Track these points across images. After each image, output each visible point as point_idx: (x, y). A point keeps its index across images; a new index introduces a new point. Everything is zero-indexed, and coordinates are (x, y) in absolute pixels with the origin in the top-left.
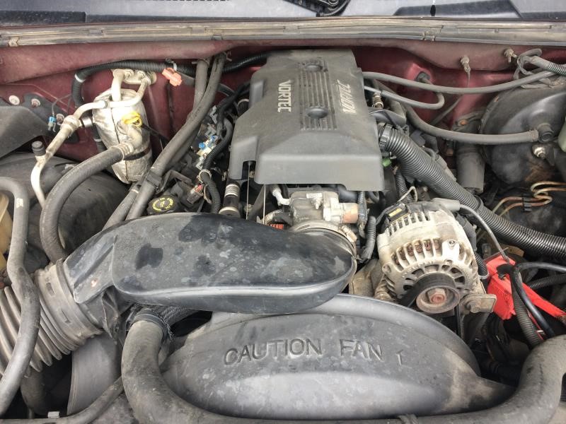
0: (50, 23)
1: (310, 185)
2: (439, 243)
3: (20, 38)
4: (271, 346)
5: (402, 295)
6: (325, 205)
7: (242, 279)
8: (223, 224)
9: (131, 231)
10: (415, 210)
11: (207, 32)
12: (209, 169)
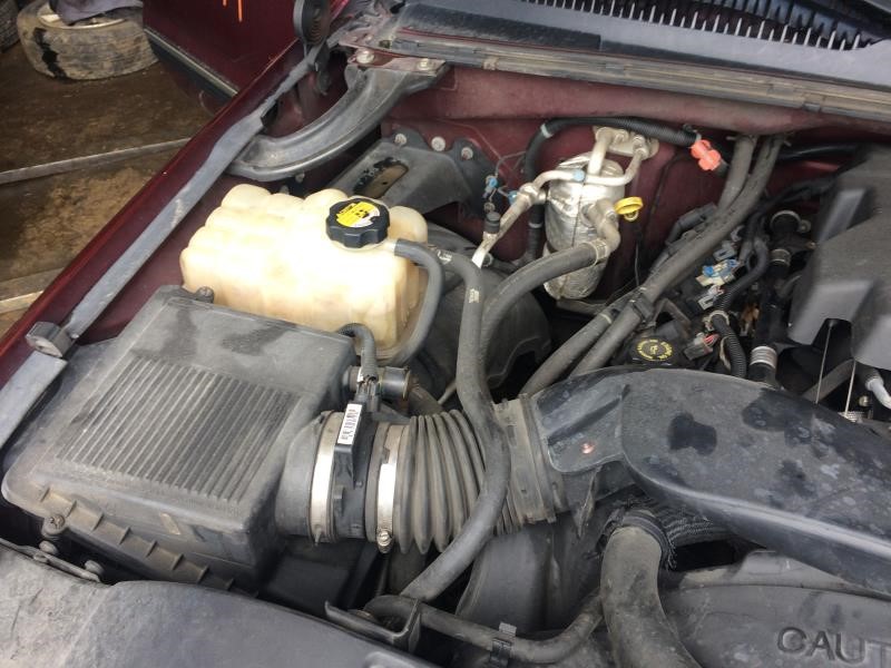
0: (547, 44)
3: (500, 58)
4: (874, 648)
7: (869, 523)
8: (818, 417)
9: (654, 384)
11: (794, 95)
12: (726, 311)
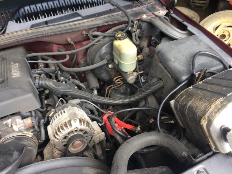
1: (5, 117)
2: (70, 122)
5: (64, 149)
6: (13, 125)
10: (60, 110)
